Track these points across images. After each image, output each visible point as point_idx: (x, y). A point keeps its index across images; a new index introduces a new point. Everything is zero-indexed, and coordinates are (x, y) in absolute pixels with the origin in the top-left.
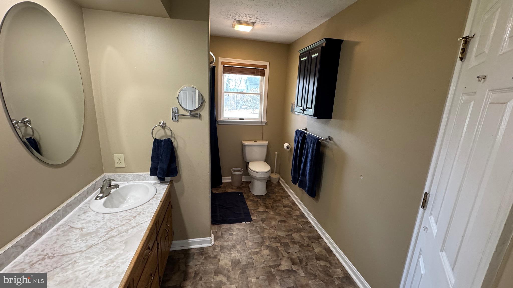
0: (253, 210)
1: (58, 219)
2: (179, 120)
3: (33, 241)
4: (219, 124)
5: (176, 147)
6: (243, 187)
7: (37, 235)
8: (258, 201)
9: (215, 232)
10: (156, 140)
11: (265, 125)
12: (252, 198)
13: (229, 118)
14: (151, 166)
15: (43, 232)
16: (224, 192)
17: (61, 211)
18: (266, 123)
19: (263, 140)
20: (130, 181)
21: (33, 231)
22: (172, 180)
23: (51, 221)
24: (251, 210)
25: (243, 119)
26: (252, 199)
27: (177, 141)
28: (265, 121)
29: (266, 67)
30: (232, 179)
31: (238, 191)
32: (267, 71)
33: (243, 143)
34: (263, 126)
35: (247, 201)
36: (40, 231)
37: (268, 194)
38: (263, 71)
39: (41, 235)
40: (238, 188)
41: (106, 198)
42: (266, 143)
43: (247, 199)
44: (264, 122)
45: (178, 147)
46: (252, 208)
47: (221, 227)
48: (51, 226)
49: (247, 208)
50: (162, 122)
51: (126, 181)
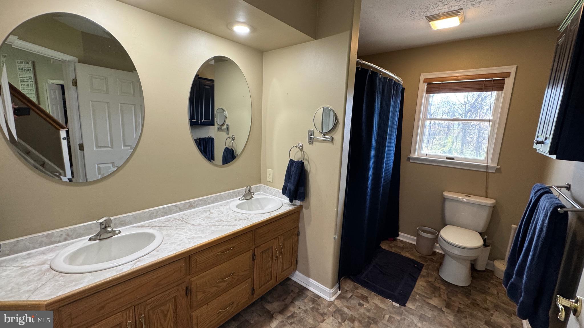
0: (419, 294)
1: (209, 202)
2: (314, 143)
3: (188, 209)
4: (411, 161)
5: (309, 172)
6: (432, 260)
7: (191, 206)
8: (440, 288)
9: (346, 290)
10: (291, 160)
11: (494, 172)
12: (433, 280)
13: (426, 155)
14: (283, 184)
15: (195, 206)
16: (396, 252)
17: (213, 198)
18: (498, 170)
19: (487, 197)
20: (273, 195)
21: (189, 202)
22: (302, 206)
23: (203, 201)
24: (417, 293)
25: (453, 159)
26: (431, 281)
27: (310, 165)
28: (495, 165)
29: (508, 75)
30: (418, 241)
31: (419, 260)
32: (509, 82)
33: (445, 195)
34: (490, 174)
35: (421, 280)
36: (194, 205)
37: (470, 288)
38: (502, 82)
39: (194, 207)
40: (423, 257)
41: (246, 201)
42: (490, 202)
43: (424, 276)
44: (492, 168)
45: (310, 171)
46: (419, 292)
47: (357, 288)
48: (203, 205)
49: (412, 287)
50: (300, 144)
51: (271, 194)
